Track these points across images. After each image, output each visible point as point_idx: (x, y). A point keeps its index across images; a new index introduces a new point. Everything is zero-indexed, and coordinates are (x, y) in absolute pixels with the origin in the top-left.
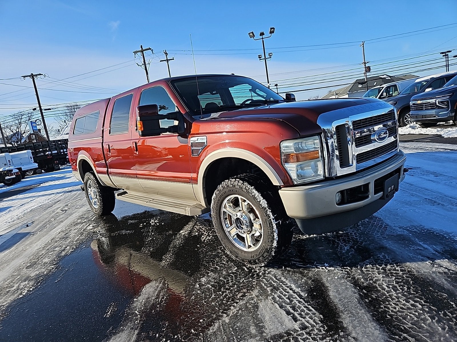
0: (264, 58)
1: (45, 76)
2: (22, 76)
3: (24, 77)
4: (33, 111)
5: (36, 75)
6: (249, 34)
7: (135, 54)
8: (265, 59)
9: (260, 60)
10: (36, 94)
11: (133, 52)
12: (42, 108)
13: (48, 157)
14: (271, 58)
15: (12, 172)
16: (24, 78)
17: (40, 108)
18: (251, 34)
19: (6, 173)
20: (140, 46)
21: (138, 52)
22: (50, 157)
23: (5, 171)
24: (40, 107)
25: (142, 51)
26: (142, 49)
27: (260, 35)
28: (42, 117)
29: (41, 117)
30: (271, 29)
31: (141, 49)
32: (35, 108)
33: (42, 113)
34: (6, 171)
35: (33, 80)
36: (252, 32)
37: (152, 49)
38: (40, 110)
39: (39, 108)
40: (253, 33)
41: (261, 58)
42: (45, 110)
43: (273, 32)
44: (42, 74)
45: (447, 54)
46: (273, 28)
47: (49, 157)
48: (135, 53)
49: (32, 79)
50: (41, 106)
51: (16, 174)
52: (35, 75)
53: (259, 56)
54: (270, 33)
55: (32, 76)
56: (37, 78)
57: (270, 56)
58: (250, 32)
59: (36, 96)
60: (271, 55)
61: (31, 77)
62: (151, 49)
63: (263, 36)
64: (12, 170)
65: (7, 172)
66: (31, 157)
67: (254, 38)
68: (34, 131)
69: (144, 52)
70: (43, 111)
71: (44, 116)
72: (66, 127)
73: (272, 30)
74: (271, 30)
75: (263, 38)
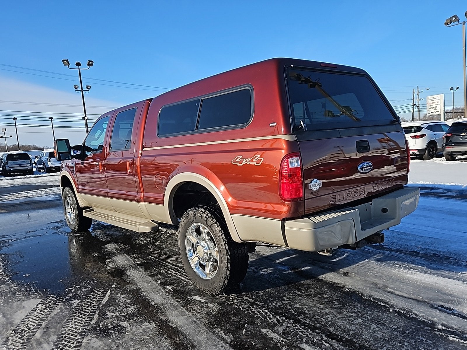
0: (81, 89)
6: (63, 61)
8: (82, 91)
9: (76, 90)
14: (88, 90)
30: (90, 61)
40: (67, 61)
41: (78, 89)
43: (92, 65)
46: (92, 61)
53: (75, 86)
54: (88, 66)
57: (87, 89)
58: (65, 59)
60: (89, 87)
63: (80, 66)
67: (68, 66)
73: (91, 63)
74: (89, 63)
75: (79, 69)
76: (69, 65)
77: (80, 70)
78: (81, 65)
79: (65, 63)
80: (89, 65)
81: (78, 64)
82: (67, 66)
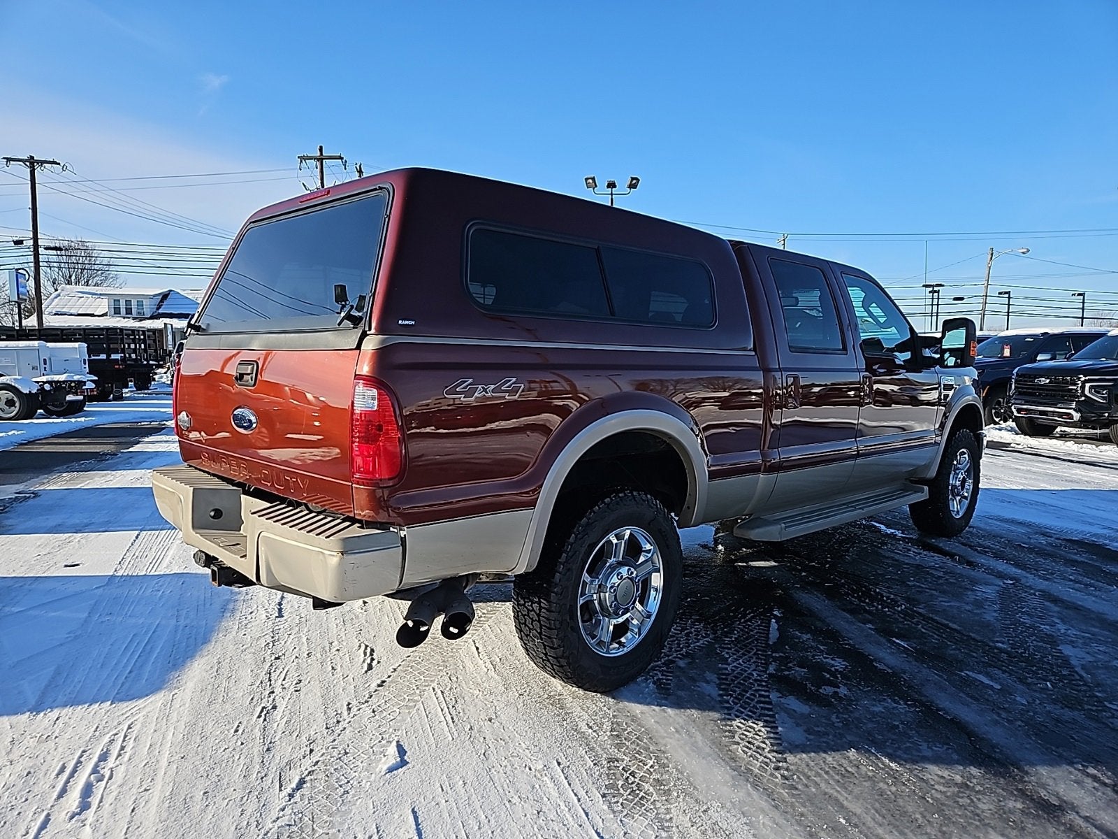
1: (64, 168)
2: (4, 158)
3: (9, 160)
4: (13, 245)
5: (42, 162)
6: (586, 179)
7: (301, 162)
10: (30, 206)
11: (299, 157)
12: (40, 243)
13: (117, 367)
15: (84, 387)
16: (7, 162)
17: (34, 242)
18: (590, 181)
19: (75, 386)
20: (318, 147)
21: (310, 158)
22: (121, 367)
23: (72, 382)
24: (35, 239)
25: (320, 160)
26: (321, 154)
27: (608, 187)
28: (35, 263)
29: (32, 265)
30: (633, 179)
31: (318, 154)
32: (21, 239)
33: (36, 255)
34: (74, 382)
35: (31, 171)
36: (592, 176)
37: (344, 161)
38: (34, 248)
39: (32, 241)
40: (593, 179)
42: (47, 248)
43: (634, 186)
44: (58, 162)
45: (936, 289)
46: (636, 179)
47: (119, 365)
48: (303, 158)
49: (29, 170)
50: (39, 237)
51: (91, 392)
52: (38, 162)
54: (628, 187)
55: (32, 163)
56: (42, 168)
58: (589, 176)
59: (31, 210)
61: (28, 164)
62: (342, 159)
63: (614, 189)
64: (84, 383)
65: (76, 384)
66: (84, 360)
67: (594, 189)
68: (21, 296)
69: (324, 161)
70: (41, 251)
71: (41, 264)
72: (56, 298)
73: (634, 182)
74: (631, 182)
75: (612, 194)
76: (596, 186)
77: (614, 196)
78: (615, 186)
79: (589, 183)
80: (632, 186)
81: (612, 185)
82: (592, 189)
